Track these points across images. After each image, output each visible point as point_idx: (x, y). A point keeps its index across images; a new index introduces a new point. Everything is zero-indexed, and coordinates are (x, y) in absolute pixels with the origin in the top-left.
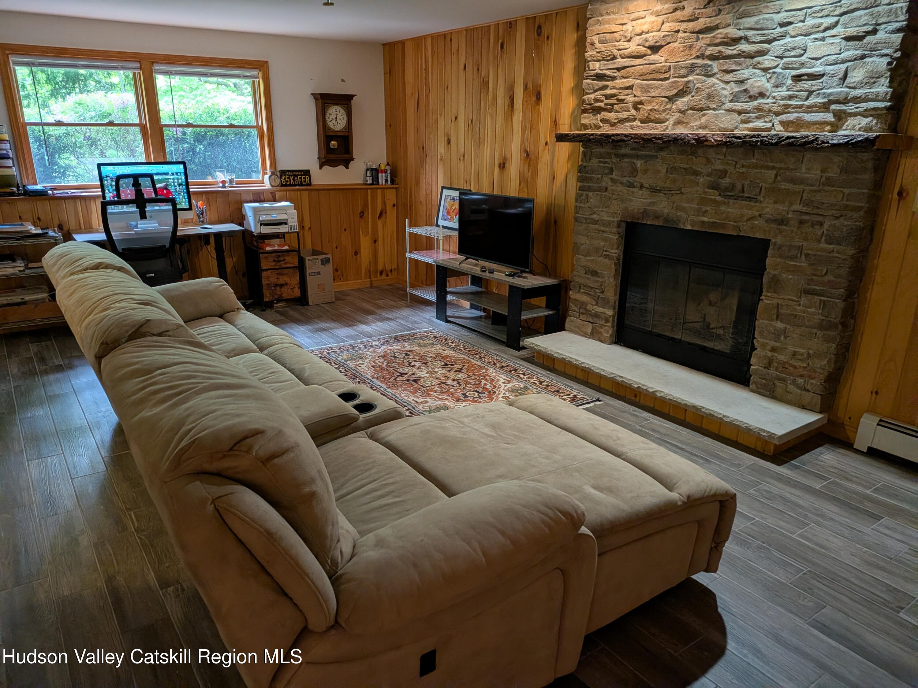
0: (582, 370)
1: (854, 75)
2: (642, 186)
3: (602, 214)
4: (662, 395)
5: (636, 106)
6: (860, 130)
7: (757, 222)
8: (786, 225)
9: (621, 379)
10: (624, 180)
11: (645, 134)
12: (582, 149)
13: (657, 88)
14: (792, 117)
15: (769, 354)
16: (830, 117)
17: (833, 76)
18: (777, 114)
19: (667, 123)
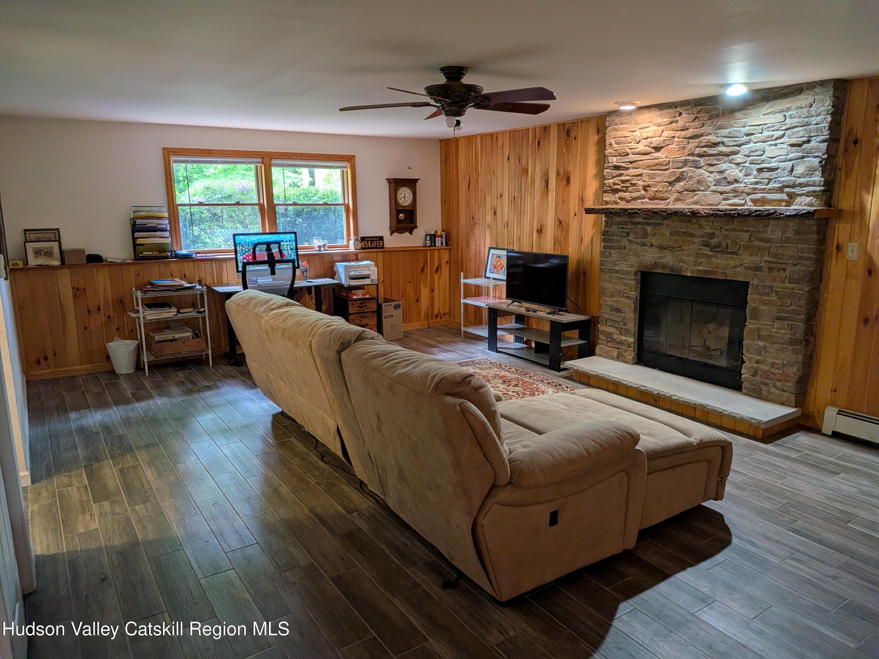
0: (613, 383)
1: (798, 169)
2: (652, 245)
3: (623, 266)
4: (676, 398)
5: (645, 188)
6: (805, 205)
7: (738, 270)
8: (759, 271)
9: (644, 388)
10: (638, 241)
11: (653, 209)
12: (604, 219)
13: (660, 175)
14: (759, 196)
15: (755, 365)
16: (785, 197)
17: (784, 169)
18: (748, 194)
19: (669, 200)
